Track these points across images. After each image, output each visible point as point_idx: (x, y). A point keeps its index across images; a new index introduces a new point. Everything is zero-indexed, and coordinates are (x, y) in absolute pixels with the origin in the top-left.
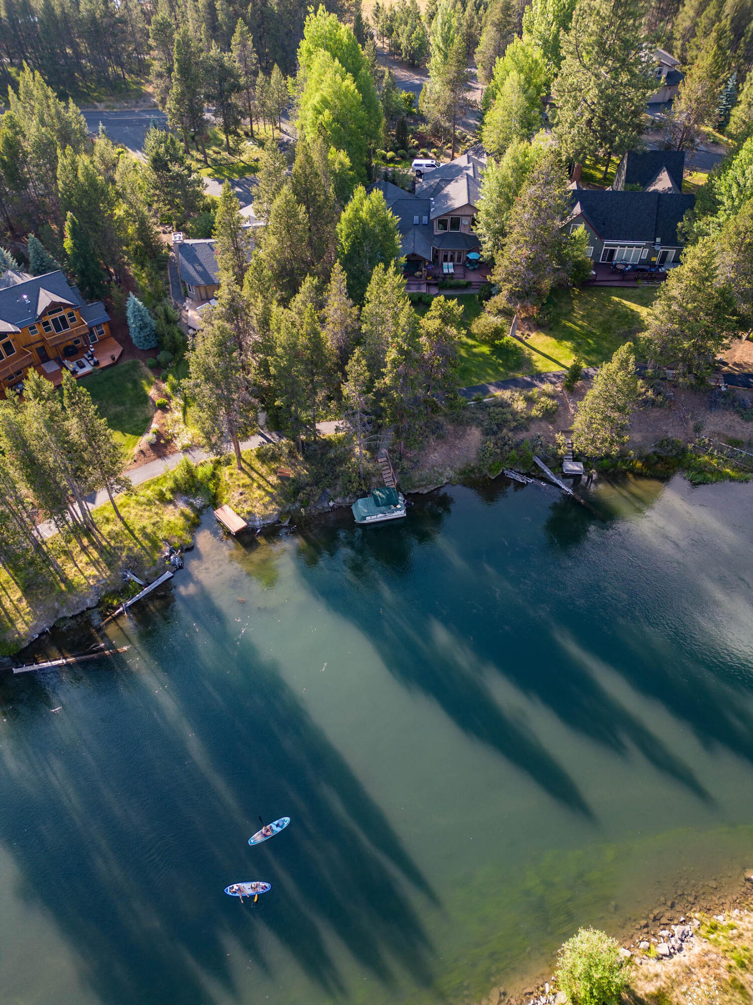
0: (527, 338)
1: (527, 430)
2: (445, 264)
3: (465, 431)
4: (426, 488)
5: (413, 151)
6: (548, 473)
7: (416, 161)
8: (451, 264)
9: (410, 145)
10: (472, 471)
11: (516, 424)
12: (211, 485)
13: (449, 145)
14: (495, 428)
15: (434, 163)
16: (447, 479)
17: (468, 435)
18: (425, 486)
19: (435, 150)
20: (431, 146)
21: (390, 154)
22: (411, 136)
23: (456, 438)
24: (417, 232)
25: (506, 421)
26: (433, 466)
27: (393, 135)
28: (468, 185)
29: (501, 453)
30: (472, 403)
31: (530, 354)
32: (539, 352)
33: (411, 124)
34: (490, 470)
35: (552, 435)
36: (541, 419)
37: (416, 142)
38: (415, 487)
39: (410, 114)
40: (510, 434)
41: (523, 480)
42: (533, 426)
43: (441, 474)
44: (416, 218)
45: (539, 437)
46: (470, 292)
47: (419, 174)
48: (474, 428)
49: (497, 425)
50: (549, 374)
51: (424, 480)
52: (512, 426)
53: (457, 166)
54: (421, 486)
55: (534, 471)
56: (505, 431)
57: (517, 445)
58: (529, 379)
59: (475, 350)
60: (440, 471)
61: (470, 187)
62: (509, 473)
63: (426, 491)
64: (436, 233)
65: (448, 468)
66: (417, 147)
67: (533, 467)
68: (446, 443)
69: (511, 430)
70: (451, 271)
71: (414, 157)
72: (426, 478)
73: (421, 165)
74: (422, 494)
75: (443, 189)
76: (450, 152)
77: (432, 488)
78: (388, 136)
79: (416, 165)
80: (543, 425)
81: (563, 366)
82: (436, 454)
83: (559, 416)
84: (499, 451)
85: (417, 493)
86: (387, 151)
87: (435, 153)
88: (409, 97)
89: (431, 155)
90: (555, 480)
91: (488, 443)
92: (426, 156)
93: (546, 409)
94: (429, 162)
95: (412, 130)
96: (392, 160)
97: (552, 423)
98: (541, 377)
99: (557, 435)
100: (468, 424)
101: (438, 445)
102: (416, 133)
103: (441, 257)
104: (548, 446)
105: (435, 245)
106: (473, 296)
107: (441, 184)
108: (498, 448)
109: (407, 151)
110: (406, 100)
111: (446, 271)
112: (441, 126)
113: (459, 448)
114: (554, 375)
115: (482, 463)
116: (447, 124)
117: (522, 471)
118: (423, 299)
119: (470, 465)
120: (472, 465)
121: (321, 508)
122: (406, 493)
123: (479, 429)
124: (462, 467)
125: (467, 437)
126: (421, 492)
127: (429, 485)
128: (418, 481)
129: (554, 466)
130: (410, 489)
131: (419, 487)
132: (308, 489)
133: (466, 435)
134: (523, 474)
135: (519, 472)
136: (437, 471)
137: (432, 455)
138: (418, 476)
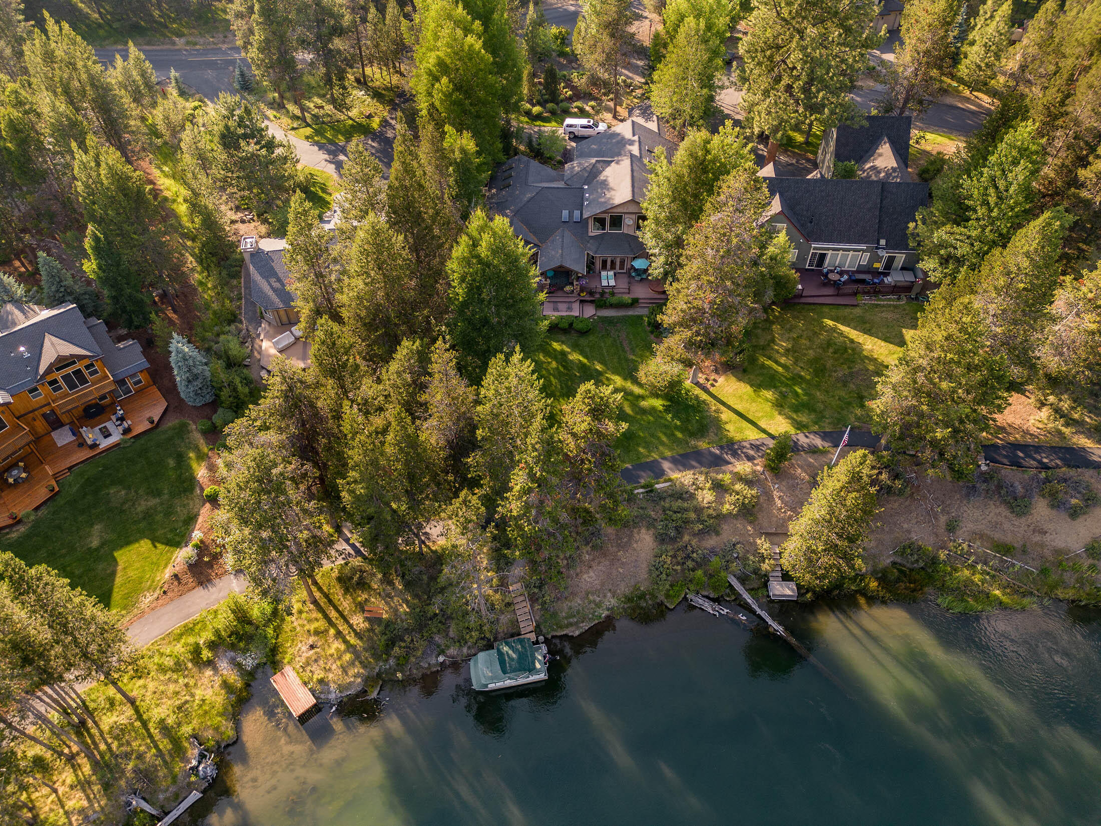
0: (713, 385)
1: (717, 534)
2: (604, 273)
3: (631, 537)
4: (578, 628)
5: (565, 104)
6: (749, 601)
7: (569, 121)
8: (611, 273)
9: (562, 96)
10: (642, 596)
11: (701, 527)
12: (270, 631)
13: (611, 96)
14: (673, 533)
15: (591, 124)
16: (608, 609)
17: (636, 542)
18: (576, 624)
19: (592, 103)
20: (588, 97)
21: (536, 109)
22: (562, 84)
23: (619, 547)
24: (567, 233)
25: (687, 522)
26: (587, 593)
27: (540, 83)
28: (632, 171)
29: (682, 571)
30: (641, 490)
31: (718, 411)
32: (729, 407)
33: (562, 67)
34: (668, 596)
35: (752, 540)
36: (736, 516)
37: (570, 93)
38: (561, 627)
39: (562, 54)
40: (694, 542)
41: (714, 610)
42: (725, 527)
43: (599, 605)
44: (565, 213)
45: (734, 545)
46: (637, 313)
47: (572, 136)
48: (643, 531)
49: (676, 528)
50: (745, 444)
51: (574, 616)
52: (696, 529)
53: (619, 134)
54: (571, 624)
55: (728, 596)
56: (686, 538)
57: (705, 558)
58: (718, 452)
59: (644, 404)
60: (598, 599)
61: (635, 174)
62: (693, 598)
63: (577, 633)
64: (591, 234)
65: (609, 594)
66: (570, 99)
67: (728, 591)
68: (605, 555)
69: (695, 536)
70: (612, 283)
71: (567, 113)
72: (578, 612)
73: (575, 126)
74: (572, 636)
75: (601, 172)
76: (611, 104)
77: (585, 626)
78: (534, 85)
79: (571, 126)
80: (739, 525)
81: (764, 431)
82: (592, 574)
83: (761, 510)
84: (679, 568)
85: (567, 635)
86: (534, 105)
87: (593, 108)
88: (560, 32)
89: (587, 108)
90: (759, 611)
91: (664, 556)
92: (582, 113)
93: (743, 503)
94: (584, 121)
95: (564, 76)
96: (538, 117)
97: (751, 522)
98: (733, 448)
99: (759, 542)
100: (636, 525)
101: (593, 560)
102: (569, 80)
103: (598, 264)
104: (748, 559)
105: (590, 249)
106: (640, 317)
107: (599, 166)
108: (678, 564)
109: (557, 104)
110: (557, 38)
111: (605, 283)
112: (599, 78)
113: (623, 563)
114: (751, 444)
115: (655, 586)
116: (606, 76)
117: (712, 596)
118: (574, 325)
119: (639, 589)
120: (642, 589)
121: (426, 665)
122: (549, 636)
123: (651, 532)
124: (627, 592)
125: (635, 545)
126: (570, 634)
127: (583, 622)
128: (566, 618)
129: (756, 586)
130: (555, 630)
131: (567, 626)
132: (407, 638)
133: (633, 542)
134: (714, 600)
135: (707, 597)
136: (594, 601)
137: (585, 576)
138: (566, 610)
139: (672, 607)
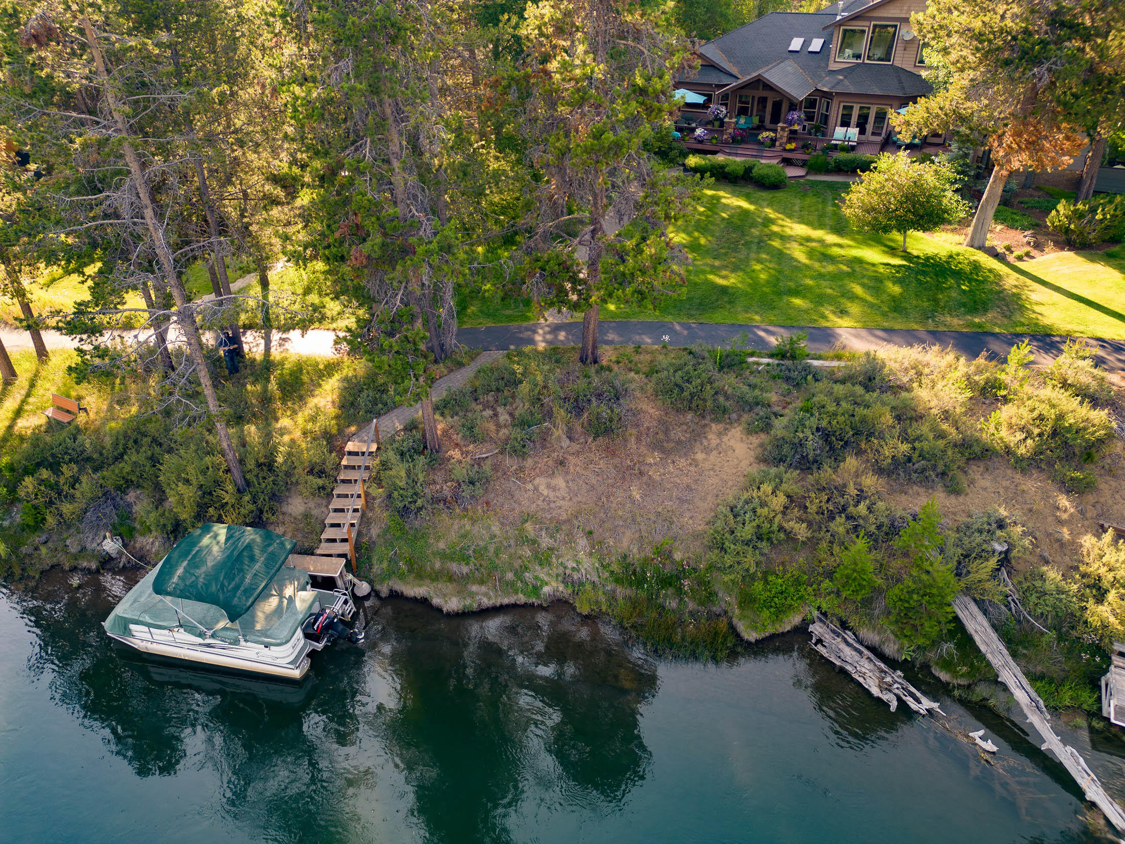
0: (1020, 258)
1: (954, 490)
3: (697, 435)
4: (462, 593)
6: (1020, 696)
10: (670, 581)
11: (904, 447)
14: (813, 443)
16: (566, 580)
18: (460, 582)
23: (656, 446)
25: (866, 431)
26: (527, 518)
29: (812, 543)
30: (766, 360)
32: (1057, 289)
34: (747, 601)
35: (1066, 533)
36: (1026, 465)
38: (420, 576)
40: (870, 481)
41: (887, 689)
42: (982, 479)
43: (543, 558)
44: (798, 41)
45: (1001, 525)
48: (736, 432)
49: (825, 435)
51: (465, 559)
52: (888, 453)
54: (447, 577)
55: (947, 665)
56: (851, 462)
57: (892, 529)
60: (545, 542)
62: (828, 637)
63: (453, 604)
64: (833, 66)
65: (582, 542)
67: (948, 647)
68: (610, 452)
69: (880, 471)
72: (480, 553)
74: (439, 610)
77: (485, 597)
80: (1032, 485)
82: (560, 482)
84: (801, 531)
85: (424, 602)
90: (1052, 743)
91: (767, 488)
93: (1056, 431)
97: (1072, 488)
98: (1046, 339)
99: (1088, 541)
100: (721, 414)
101: (577, 454)
103: (835, 117)
104: (1041, 576)
108: (801, 520)
113: (650, 482)
115: (713, 556)
117: (890, 649)
119: (669, 555)
120: (678, 556)
121: (73, 549)
122: (384, 591)
123: (755, 440)
124: (636, 555)
125: (700, 456)
126: (436, 601)
127: (482, 582)
128: (443, 556)
129: (1055, 671)
130: (402, 577)
131: (436, 577)
132: (68, 471)
133: (698, 447)
134: (893, 664)
135: (877, 652)
136: (534, 542)
137: (541, 482)
138: (453, 536)
139: (751, 636)
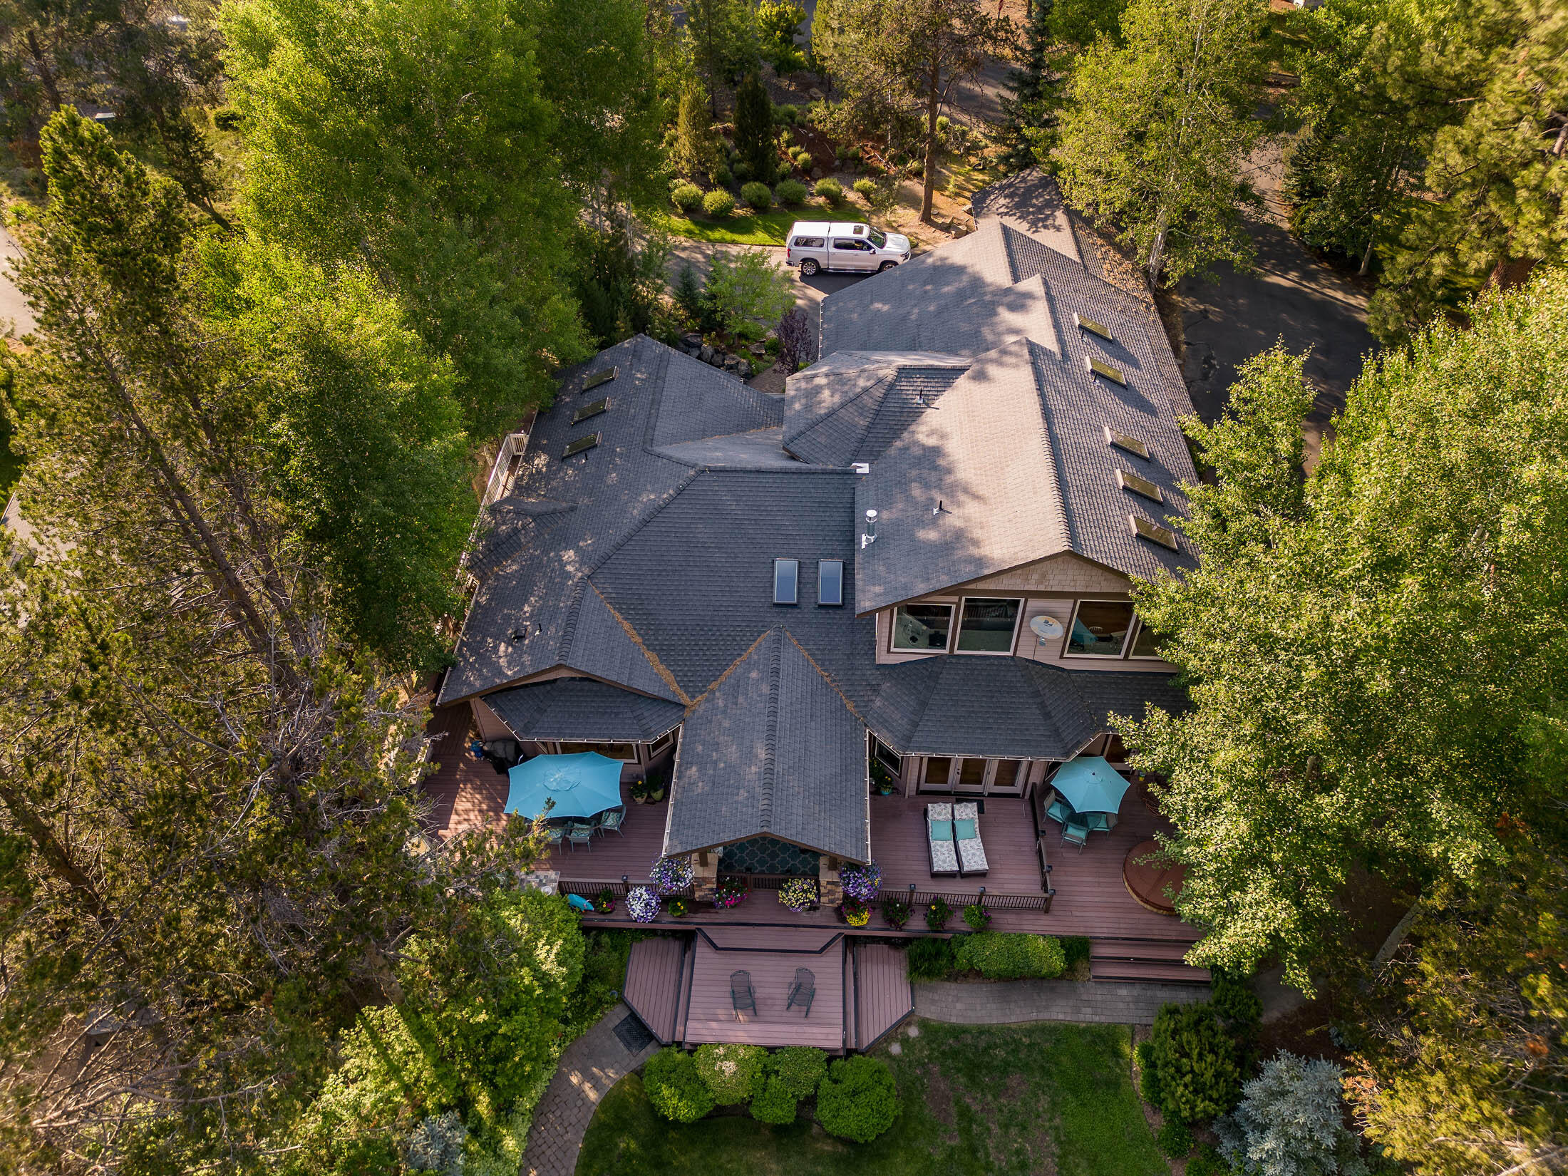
2: (939, 812)
5: (792, 185)
7: (802, 228)
8: (968, 811)
9: (785, 166)
13: (913, 165)
15: (864, 235)
19: (866, 182)
20: (854, 167)
21: (715, 198)
22: (785, 135)
24: (794, 656)
27: (727, 132)
28: (1047, 414)
33: (785, 97)
37: (804, 156)
39: (786, 66)
44: (785, 566)
46: (1087, 1016)
47: (810, 270)
64: (883, 658)
66: (806, 173)
70: (975, 858)
71: (797, 208)
73: (819, 242)
75: (914, 414)
76: (918, 188)
78: (710, 136)
79: (807, 242)
86: (708, 187)
87: (866, 194)
88: (781, 15)
89: (852, 196)
92: (838, 209)
94: (844, 230)
95: (791, 115)
96: (720, 218)
102: (802, 125)
103: (913, 776)
105: (885, 723)
107: (910, 390)
109: (772, 185)
110: (772, 26)
111: (943, 859)
112: (887, 109)
116: (907, 101)
118: (823, 1113)
